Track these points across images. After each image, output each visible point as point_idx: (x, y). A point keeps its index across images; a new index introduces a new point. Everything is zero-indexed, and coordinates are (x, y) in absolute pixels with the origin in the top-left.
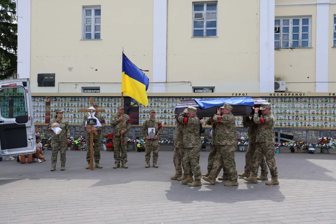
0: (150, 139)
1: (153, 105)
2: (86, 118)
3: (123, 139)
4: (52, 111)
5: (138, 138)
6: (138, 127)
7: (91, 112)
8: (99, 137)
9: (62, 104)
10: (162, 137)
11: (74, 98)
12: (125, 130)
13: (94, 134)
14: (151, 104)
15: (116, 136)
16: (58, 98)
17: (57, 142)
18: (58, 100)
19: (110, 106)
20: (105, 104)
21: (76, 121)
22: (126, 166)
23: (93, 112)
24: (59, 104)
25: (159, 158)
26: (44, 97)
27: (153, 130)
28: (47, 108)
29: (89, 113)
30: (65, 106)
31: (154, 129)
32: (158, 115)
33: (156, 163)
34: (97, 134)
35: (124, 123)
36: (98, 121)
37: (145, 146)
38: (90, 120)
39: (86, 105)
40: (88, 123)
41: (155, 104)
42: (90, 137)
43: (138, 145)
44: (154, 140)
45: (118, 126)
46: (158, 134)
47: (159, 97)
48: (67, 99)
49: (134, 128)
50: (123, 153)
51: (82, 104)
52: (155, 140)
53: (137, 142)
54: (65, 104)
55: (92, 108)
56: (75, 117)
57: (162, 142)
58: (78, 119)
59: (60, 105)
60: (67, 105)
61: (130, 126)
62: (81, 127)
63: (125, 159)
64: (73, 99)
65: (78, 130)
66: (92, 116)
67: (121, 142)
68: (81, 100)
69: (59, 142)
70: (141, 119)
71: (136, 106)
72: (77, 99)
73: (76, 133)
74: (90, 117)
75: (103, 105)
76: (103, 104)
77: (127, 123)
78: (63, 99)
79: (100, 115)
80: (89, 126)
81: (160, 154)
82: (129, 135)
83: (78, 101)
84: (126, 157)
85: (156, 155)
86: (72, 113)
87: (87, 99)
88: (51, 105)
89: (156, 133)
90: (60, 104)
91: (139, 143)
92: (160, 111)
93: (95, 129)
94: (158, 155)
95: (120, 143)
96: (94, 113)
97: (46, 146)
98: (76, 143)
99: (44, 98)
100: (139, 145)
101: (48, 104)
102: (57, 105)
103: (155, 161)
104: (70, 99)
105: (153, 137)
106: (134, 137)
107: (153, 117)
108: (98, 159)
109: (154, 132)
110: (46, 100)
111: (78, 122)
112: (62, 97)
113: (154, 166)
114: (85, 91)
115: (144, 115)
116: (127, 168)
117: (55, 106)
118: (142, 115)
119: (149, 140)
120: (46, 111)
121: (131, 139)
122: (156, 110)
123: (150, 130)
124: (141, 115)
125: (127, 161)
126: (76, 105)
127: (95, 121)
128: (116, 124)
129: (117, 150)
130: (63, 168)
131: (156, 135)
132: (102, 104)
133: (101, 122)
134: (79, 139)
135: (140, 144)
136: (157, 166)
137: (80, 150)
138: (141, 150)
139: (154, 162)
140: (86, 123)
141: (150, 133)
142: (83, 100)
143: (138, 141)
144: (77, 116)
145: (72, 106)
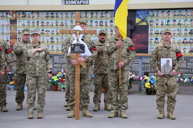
0: (164, 76)
1: (171, 23)
2: (68, 42)
3: (122, 75)
4: (19, 33)
5: (147, 74)
6: (146, 57)
7: (76, 33)
8: (88, 71)
9: (33, 23)
10: (186, 73)
11: (52, 13)
12: (126, 61)
13: (81, 66)
14: (168, 21)
15: (112, 71)
16: (27, 13)
17: (33, 77)
18: (27, 16)
19: (104, 24)
20: (96, 22)
21: (55, 48)
22: (125, 116)
23: (80, 33)
24: (29, 22)
25: (177, 105)
26: (7, 12)
27: (168, 61)
28: (12, 28)
29: (74, 35)
30: (38, 25)
31: (171, 60)
32: (178, 38)
33: (172, 113)
34: (85, 67)
35: (125, 51)
36: (87, 48)
37: (156, 86)
38: (75, 45)
39: (69, 23)
40: (72, 49)
41: (174, 21)
42: (75, 71)
43: (147, 85)
44: (170, 76)
45: (114, 56)
46: (176, 68)
47: (180, 9)
48: (41, 14)
49: (141, 58)
50: (121, 96)
51: (62, 23)
52: (172, 76)
53: (146, 81)
54: (38, 22)
55: (78, 28)
56: (52, 42)
57: (186, 80)
58: (57, 44)
59: (31, 24)
60: (40, 24)
61: (133, 54)
62: (61, 56)
63: (125, 105)
64: (50, 15)
65: (58, 61)
66: (78, 40)
67: (118, 79)
68: (60, 16)
69: (37, 77)
70: (151, 45)
71: (144, 24)
72: (55, 15)
73: (55, 65)
74: (75, 42)
75: (94, 24)
76: (94, 21)
77: (128, 51)
78: (35, 15)
79: (90, 38)
80: (74, 54)
81: (179, 98)
82: (133, 69)
83: (57, 17)
84: (126, 101)
85: (172, 100)
86: (48, 36)
87: (69, 14)
88: (18, 24)
89: (174, 66)
90: (31, 21)
91: (148, 82)
92: (183, 32)
93: (82, 59)
94: (176, 99)
95: (118, 81)
96: (81, 35)
97: (12, 85)
98: (55, 80)
99: (7, 14)
100: (149, 84)
101: (13, 22)
102: (26, 24)
103: (171, 109)
104: (45, 14)
105: (168, 72)
106: (141, 72)
107: (167, 40)
108: (86, 104)
109: (171, 64)
110: (10, 16)
111: (57, 50)
112: (33, 12)
113: (168, 117)
114: (67, 2)
115: (157, 39)
116: (126, 118)
117: (23, 25)
118: (154, 39)
119: (161, 77)
120: (11, 33)
121: (136, 75)
122: (172, 30)
123: (163, 61)
124: (151, 38)
125: (126, 108)
126: (54, 24)
127: (82, 47)
128: (112, 52)
129: (114, 91)
130: (40, 116)
131: (173, 69)
132: (91, 21)
133: (91, 50)
134: (58, 75)
135: (150, 82)
136: (173, 116)
137: (61, 90)
138: (150, 92)
139: (168, 110)
140: (70, 50)
141: (164, 66)
142: (64, 16)
143: (146, 77)
144: (55, 41)
145: (47, 25)
